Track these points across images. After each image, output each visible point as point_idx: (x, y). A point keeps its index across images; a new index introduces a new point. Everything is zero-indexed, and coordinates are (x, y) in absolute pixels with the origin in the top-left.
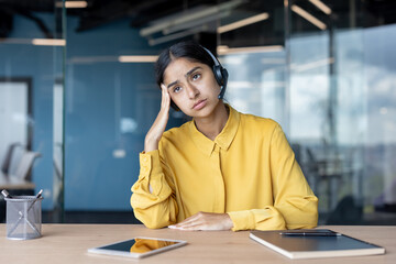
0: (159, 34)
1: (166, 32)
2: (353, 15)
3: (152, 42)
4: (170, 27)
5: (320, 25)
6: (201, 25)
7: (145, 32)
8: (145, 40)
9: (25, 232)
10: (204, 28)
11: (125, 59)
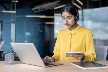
0: (37, 10)
1: (39, 9)
2: (88, 5)
3: (35, 12)
4: (40, 8)
5: (80, 8)
6: (49, 7)
7: (33, 9)
8: (33, 11)
9: (10, 63)
10: (49, 8)
11: (28, 16)
